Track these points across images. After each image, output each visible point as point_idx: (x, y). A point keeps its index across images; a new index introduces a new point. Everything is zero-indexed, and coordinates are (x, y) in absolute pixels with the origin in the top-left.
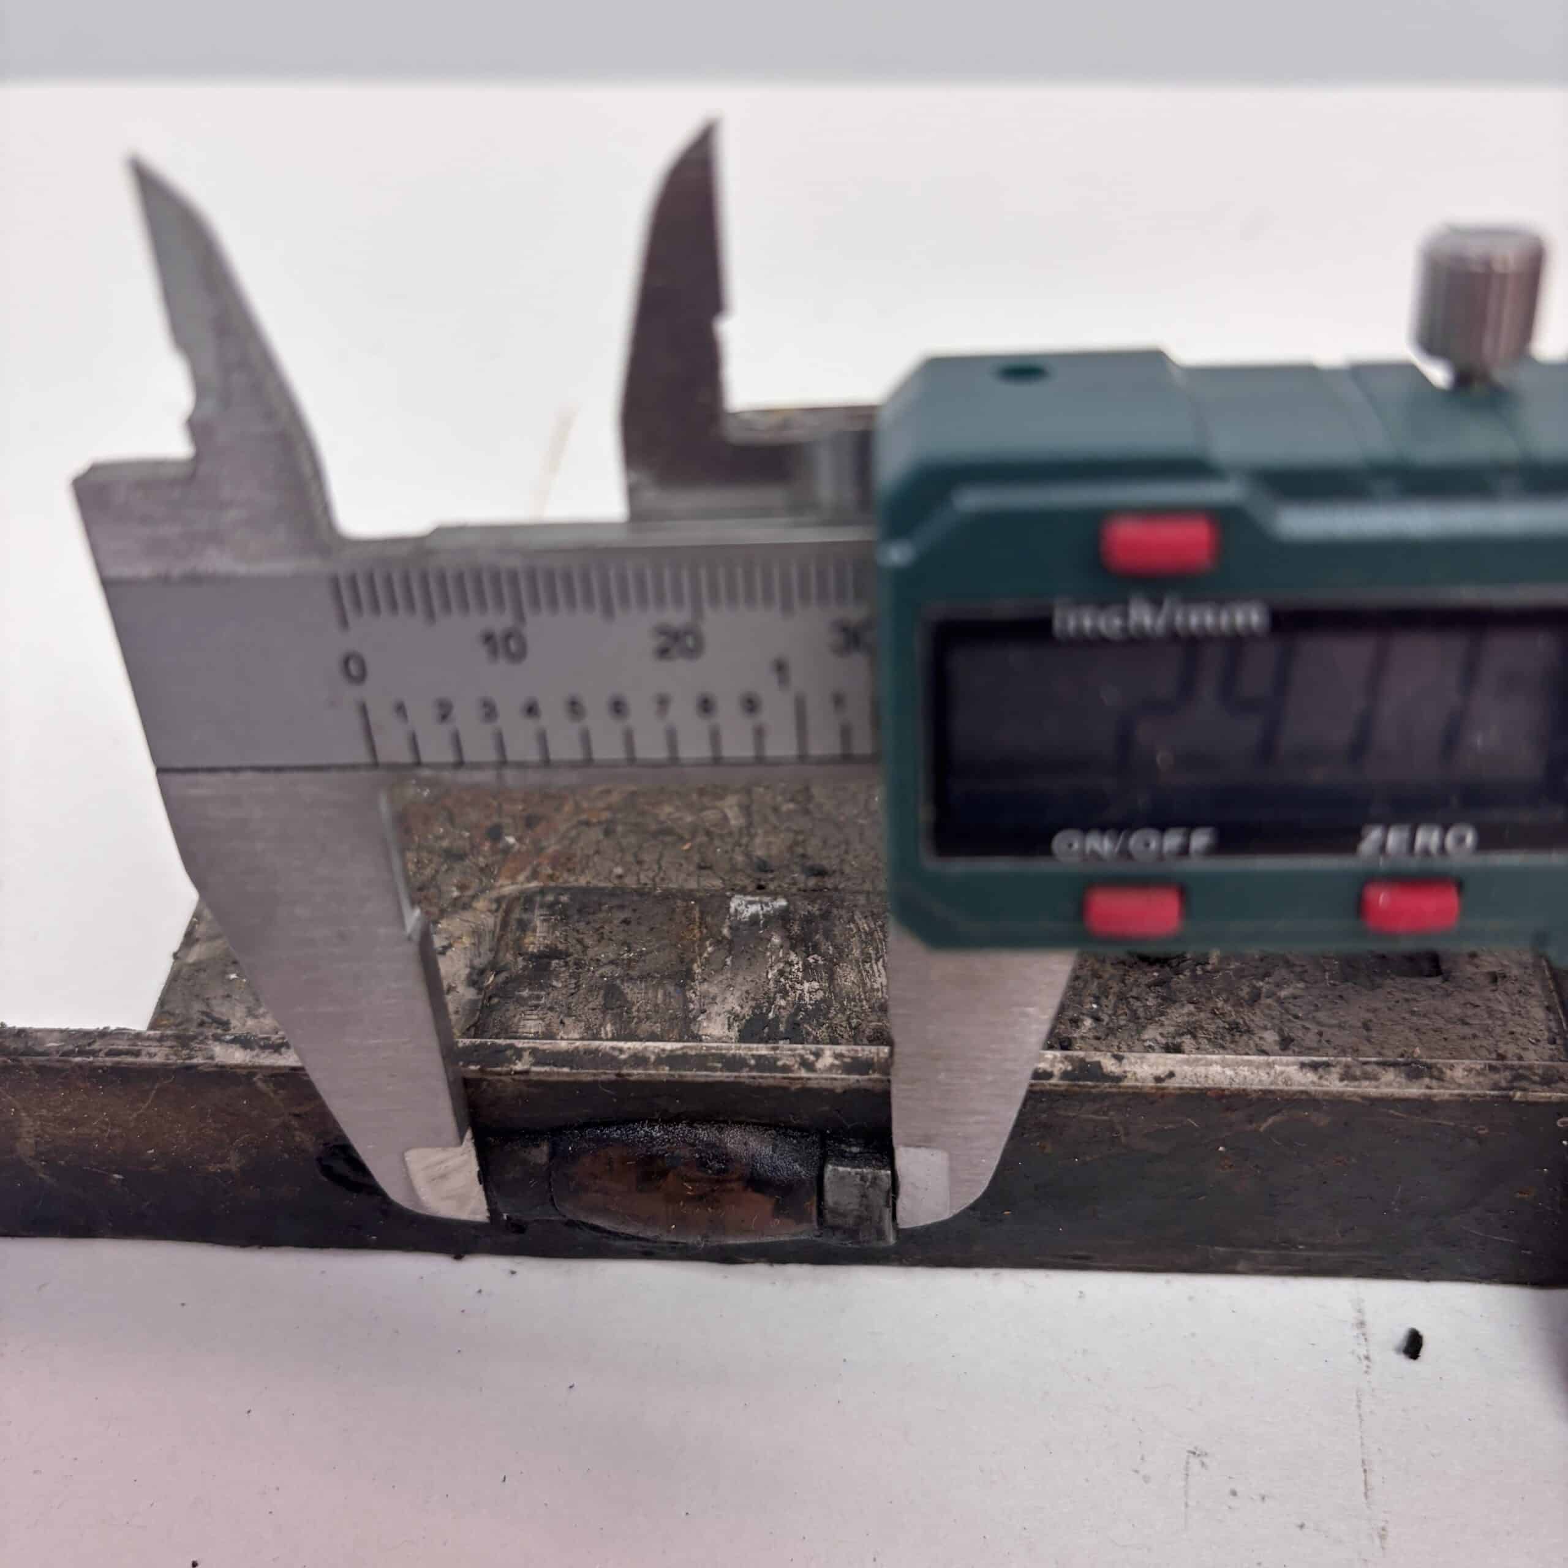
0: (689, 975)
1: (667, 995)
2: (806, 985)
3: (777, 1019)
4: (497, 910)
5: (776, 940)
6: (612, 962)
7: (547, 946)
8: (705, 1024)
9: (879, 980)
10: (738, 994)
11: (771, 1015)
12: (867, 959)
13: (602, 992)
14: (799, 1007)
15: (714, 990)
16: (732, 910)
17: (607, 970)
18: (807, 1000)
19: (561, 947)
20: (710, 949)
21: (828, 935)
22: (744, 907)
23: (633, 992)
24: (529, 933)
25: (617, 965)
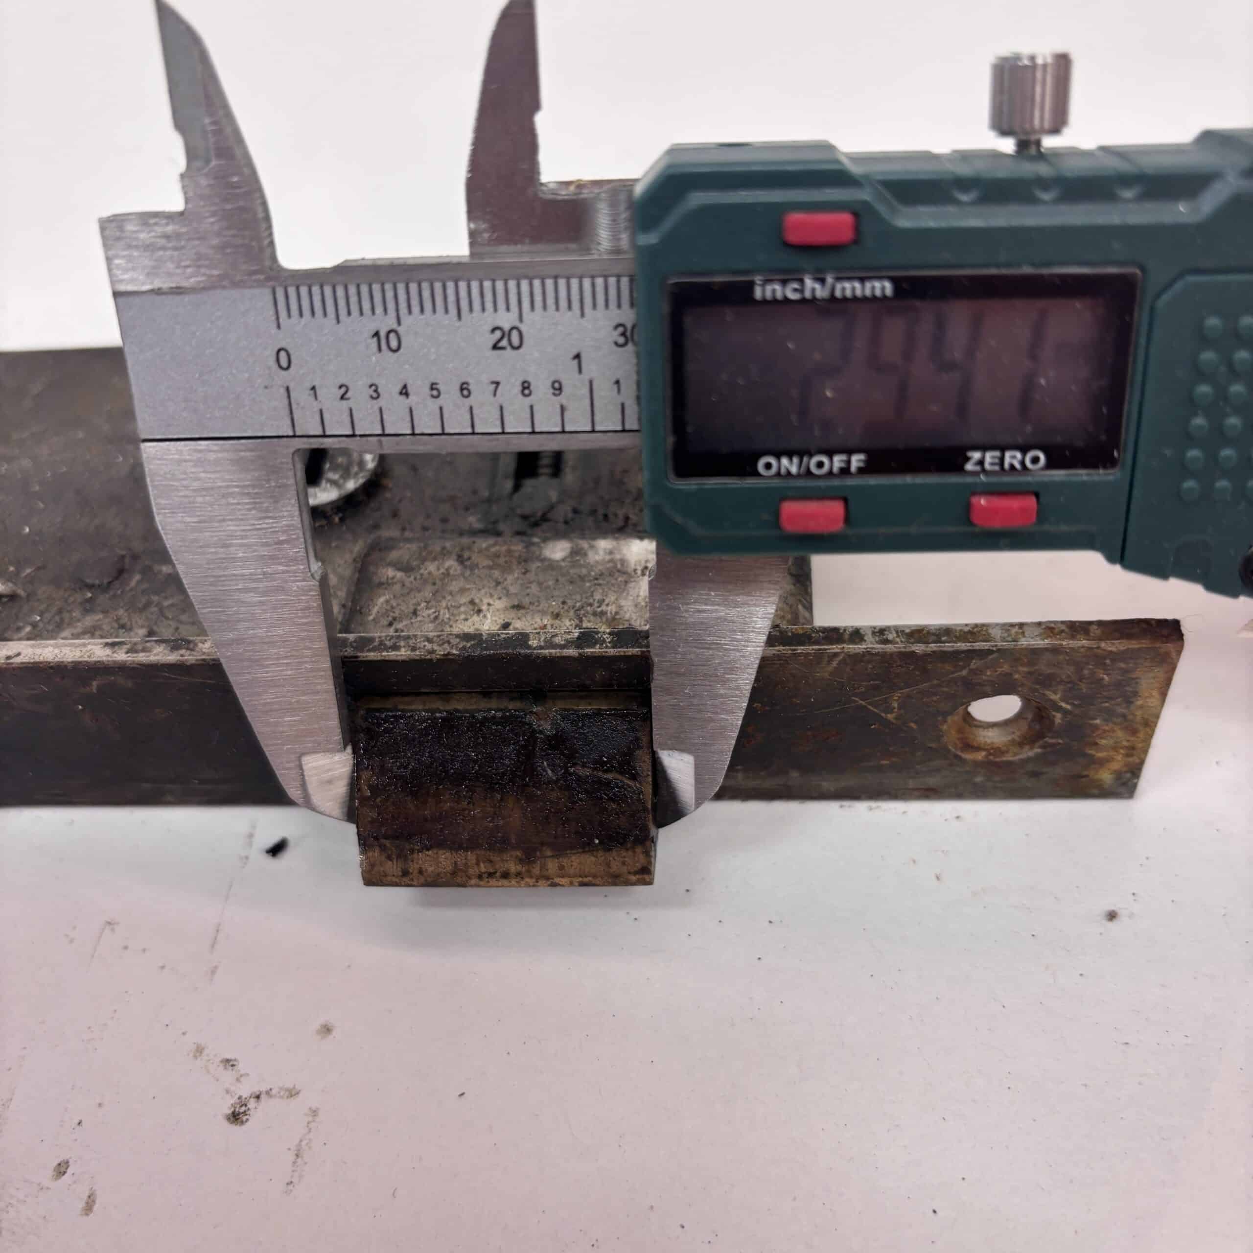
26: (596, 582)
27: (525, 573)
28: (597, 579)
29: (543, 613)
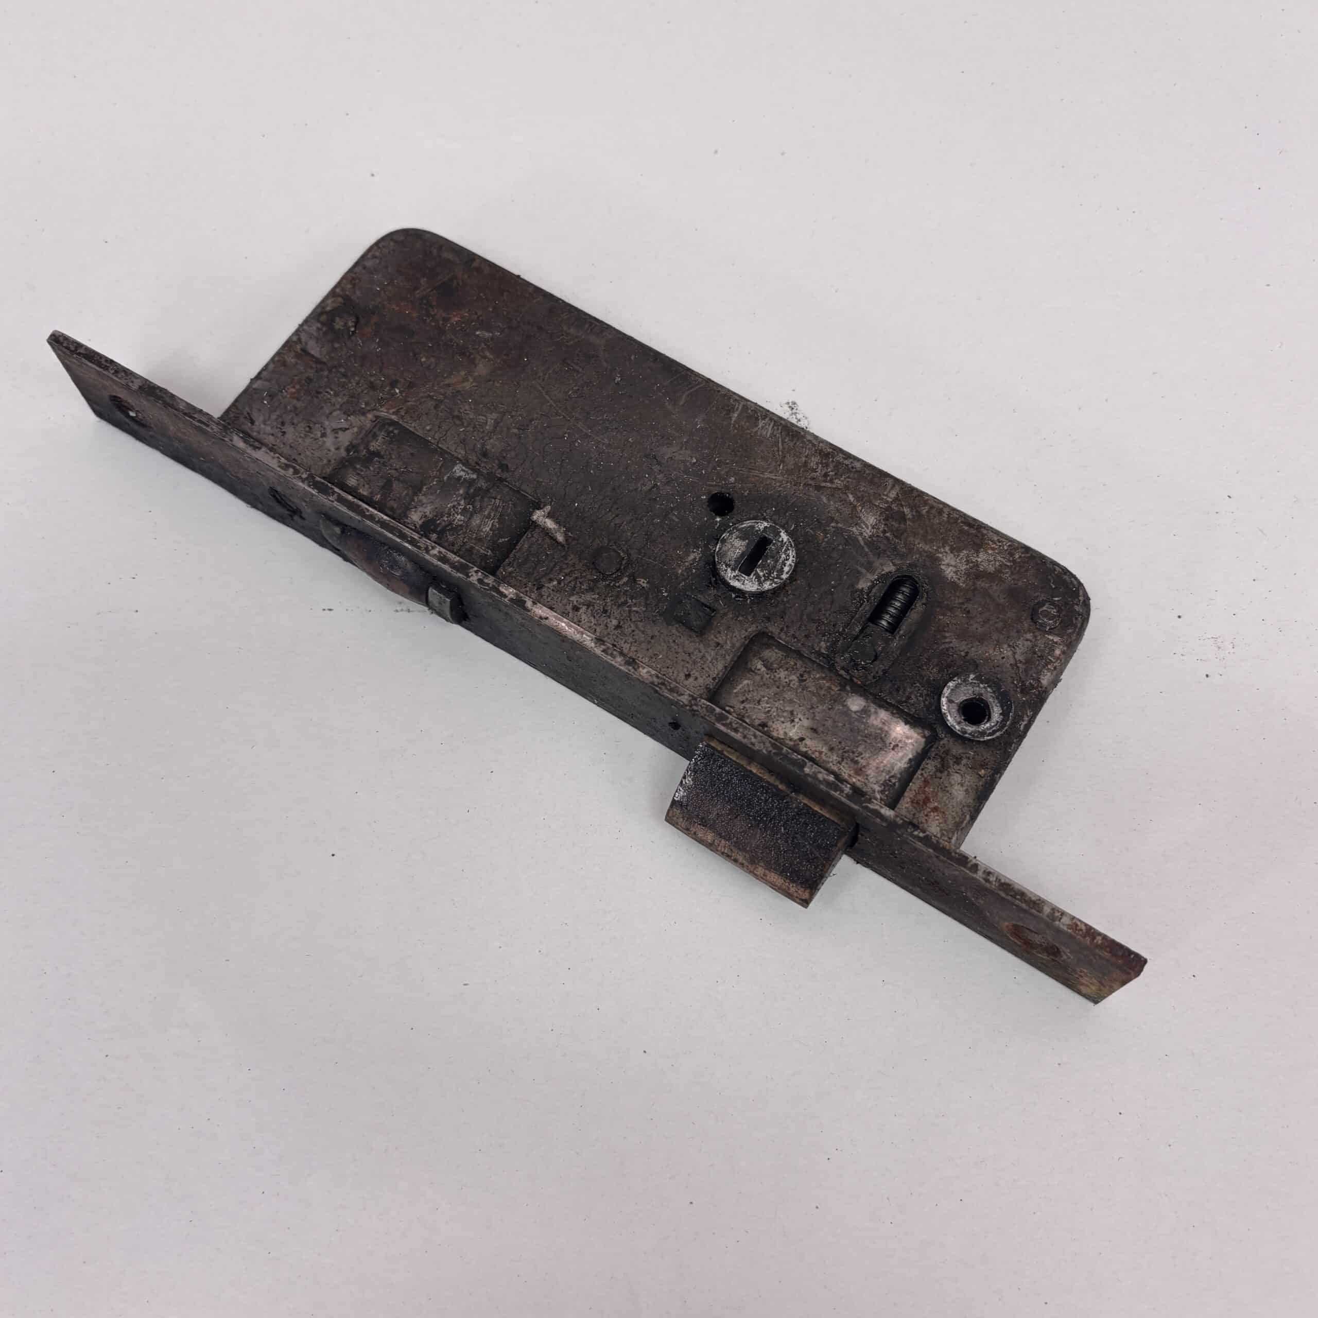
0: (420, 490)
1: (407, 494)
2: (459, 516)
3: (439, 524)
4: (374, 421)
5: (461, 492)
6: (396, 469)
7: (377, 450)
8: (413, 513)
9: (486, 528)
10: (432, 507)
11: (438, 522)
12: (488, 517)
13: (385, 481)
14: (450, 524)
15: (425, 501)
16: (454, 470)
17: (393, 472)
18: (455, 523)
19: (382, 453)
20: (435, 483)
21: (482, 501)
22: (459, 471)
23: (396, 485)
24: (374, 441)
25: (398, 472)
26: (865, 739)
27: (829, 709)
28: (866, 737)
29: (826, 743)
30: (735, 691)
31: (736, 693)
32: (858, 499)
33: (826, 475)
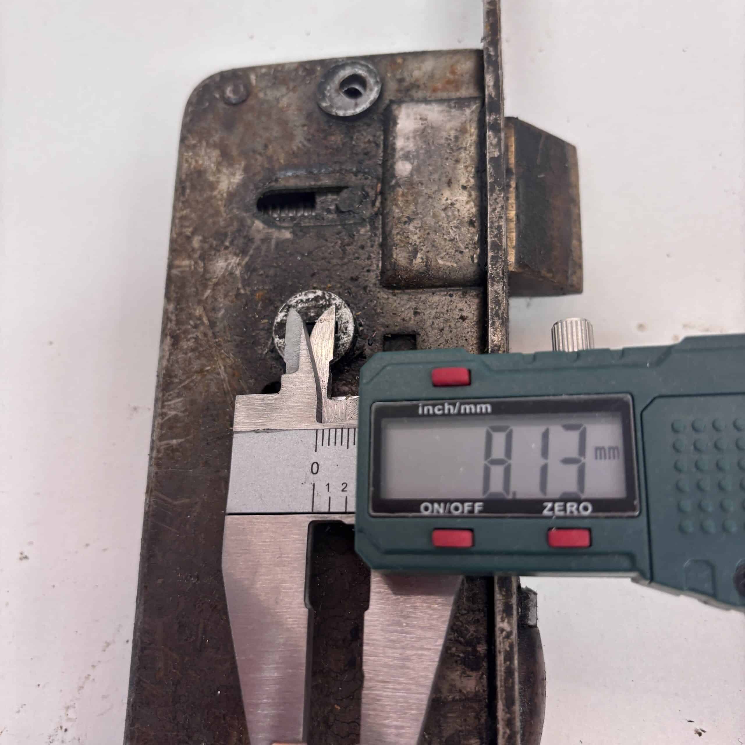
27: (422, 184)
29: (455, 169)
30: (455, 265)
31: (457, 263)
32: (205, 287)
33: (196, 327)
